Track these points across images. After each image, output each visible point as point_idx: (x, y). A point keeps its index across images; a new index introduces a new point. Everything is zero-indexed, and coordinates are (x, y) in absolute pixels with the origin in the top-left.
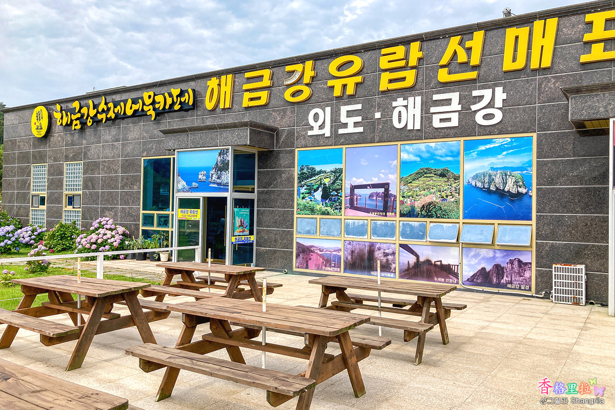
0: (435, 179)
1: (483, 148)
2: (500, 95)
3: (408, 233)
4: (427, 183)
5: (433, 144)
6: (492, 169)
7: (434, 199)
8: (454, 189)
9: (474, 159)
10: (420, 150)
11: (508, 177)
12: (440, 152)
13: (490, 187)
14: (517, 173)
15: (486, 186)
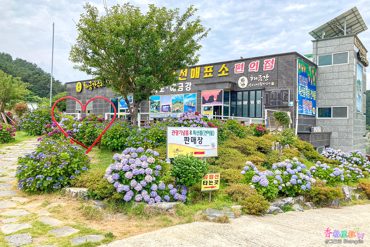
0: (179, 104)
1: (187, 96)
2: (190, 84)
4: (177, 105)
5: (178, 95)
6: (189, 101)
7: (179, 108)
8: (182, 106)
9: (186, 99)
10: (176, 96)
12: (179, 97)
13: (189, 105)
14: (193, 102)
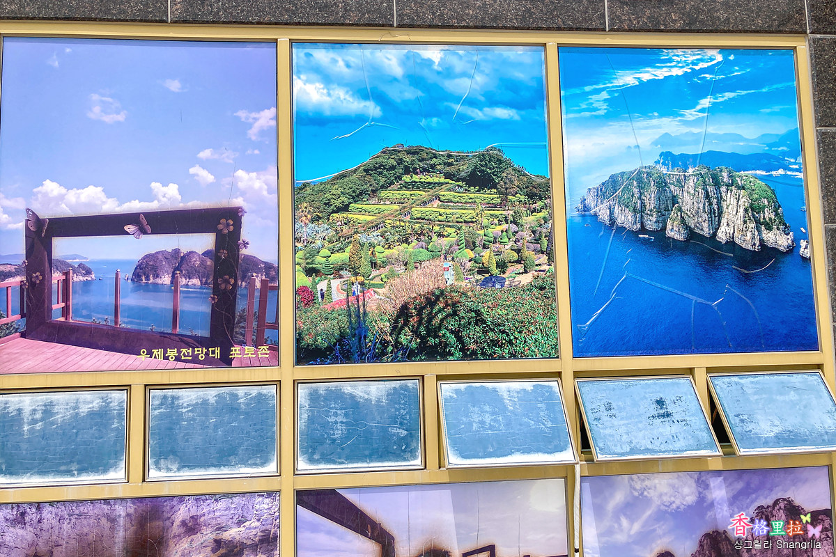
0: (449, 195)
3: (338, 434)
4: (417, 212)
6: (668, 158)
7: (450, 278)
8: (527, 235)
11: (723, 189)
13: (664, 229)
14: (753, 177)
15: (651, 224)
